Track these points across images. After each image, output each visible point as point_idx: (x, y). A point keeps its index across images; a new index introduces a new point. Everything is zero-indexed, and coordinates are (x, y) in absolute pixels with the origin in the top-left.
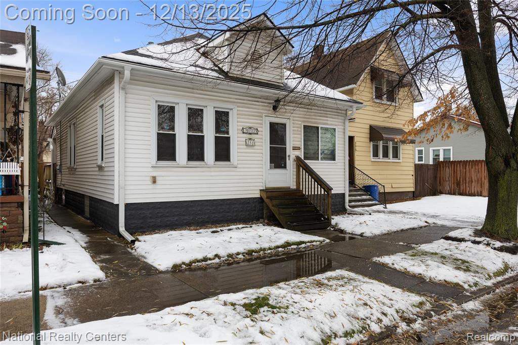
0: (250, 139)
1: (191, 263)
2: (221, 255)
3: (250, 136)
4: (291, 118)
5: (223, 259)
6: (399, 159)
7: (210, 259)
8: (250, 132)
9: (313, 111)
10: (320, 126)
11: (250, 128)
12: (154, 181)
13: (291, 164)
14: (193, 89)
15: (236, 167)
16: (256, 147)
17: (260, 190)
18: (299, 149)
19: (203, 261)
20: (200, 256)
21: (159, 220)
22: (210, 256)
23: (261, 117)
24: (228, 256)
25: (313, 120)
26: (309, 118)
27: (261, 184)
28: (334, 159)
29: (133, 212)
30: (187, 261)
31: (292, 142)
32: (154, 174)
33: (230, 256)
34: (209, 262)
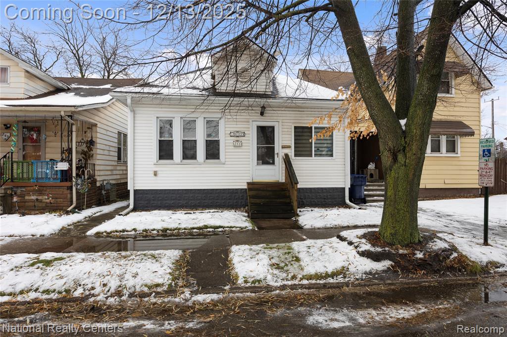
0: (238, 141)
1: (111, 232)
2: (138, 230)
3: (238, 139)
4: (281, 121)
5: (138, 232)
6: (457, 154)
7: (127, 231)
8: (238, 135)
9: (305, 112)
10: (313, 126)
11: (238, 132)
12: (155, 174)
13: (279, 160)
14: (186, 105)
15: (224, 164)
16: (243, 147)
17: (247, 183)
18: (289, 147)
19: (120, 231)
20: (120, 228)
21: (159, 202)
22: (129, 229)
23: (248, 122)
24: (143, 231)
25: (306, 121)
26: (300, 120)
27: (249, 178)
28: (332, 155)
29: (141, 195)
30: (109, 231)
31: (281, 142)
32: (156, 169)
33: (146, 231)
34: (126, 233)
